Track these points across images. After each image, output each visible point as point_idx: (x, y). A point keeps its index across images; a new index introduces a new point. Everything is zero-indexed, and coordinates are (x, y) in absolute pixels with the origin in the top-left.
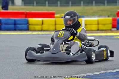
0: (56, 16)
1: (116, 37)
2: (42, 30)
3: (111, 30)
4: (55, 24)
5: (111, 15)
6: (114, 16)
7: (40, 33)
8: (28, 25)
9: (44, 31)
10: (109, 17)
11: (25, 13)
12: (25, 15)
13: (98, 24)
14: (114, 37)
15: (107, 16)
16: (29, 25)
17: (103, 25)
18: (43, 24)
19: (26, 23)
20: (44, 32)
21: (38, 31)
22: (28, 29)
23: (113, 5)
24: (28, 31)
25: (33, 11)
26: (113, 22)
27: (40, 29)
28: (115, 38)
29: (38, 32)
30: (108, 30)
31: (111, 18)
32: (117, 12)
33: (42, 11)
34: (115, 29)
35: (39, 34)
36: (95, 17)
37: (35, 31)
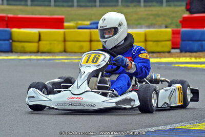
0: (66, 24)
1: (177, 65)
2: (38, 52)
3: (169, 52)
4: (65, 41)
5: (171, 24)
6: (177, 26)
7: (33, 57)
8: (11, 41)
9: (43, 53)
10: (166, 27)
11: (6, 19)
12: (5, 23)
13: (146, 41)
14: (173, 65)
15: (164, 26)
16: (13, 41)
17: (155, 43)
18: (40, 40)
19: (7, 37)
20: (41, 56)
21: (31, 53)
22: (10, 51)
23: (175, 6)
24: (11, 54)
25: (20, 16)
26: (173, 37)
27: (35, 49)
28: (175, 67)
29: (31, 56)
30: (164, 52)
31: (169, 30)
32: (181, 19)
33: (40, 15)
34: (178, 51)
35: (30, 60)
36: (141, 28)
37: (24, 52)
